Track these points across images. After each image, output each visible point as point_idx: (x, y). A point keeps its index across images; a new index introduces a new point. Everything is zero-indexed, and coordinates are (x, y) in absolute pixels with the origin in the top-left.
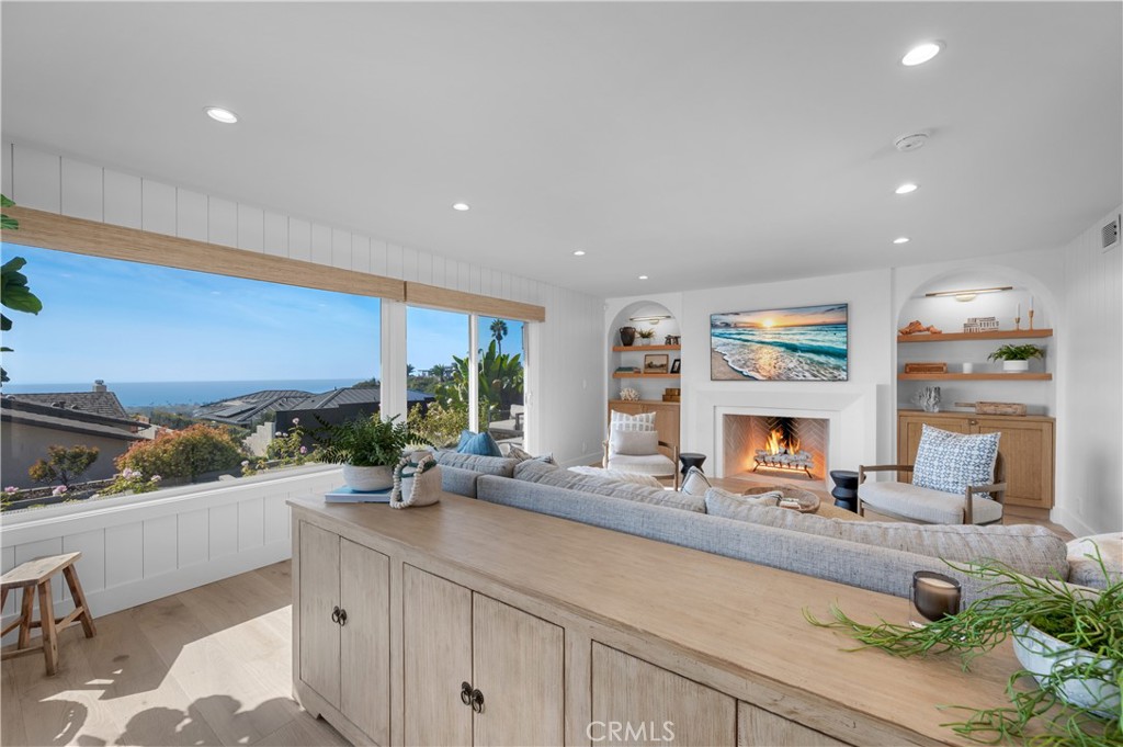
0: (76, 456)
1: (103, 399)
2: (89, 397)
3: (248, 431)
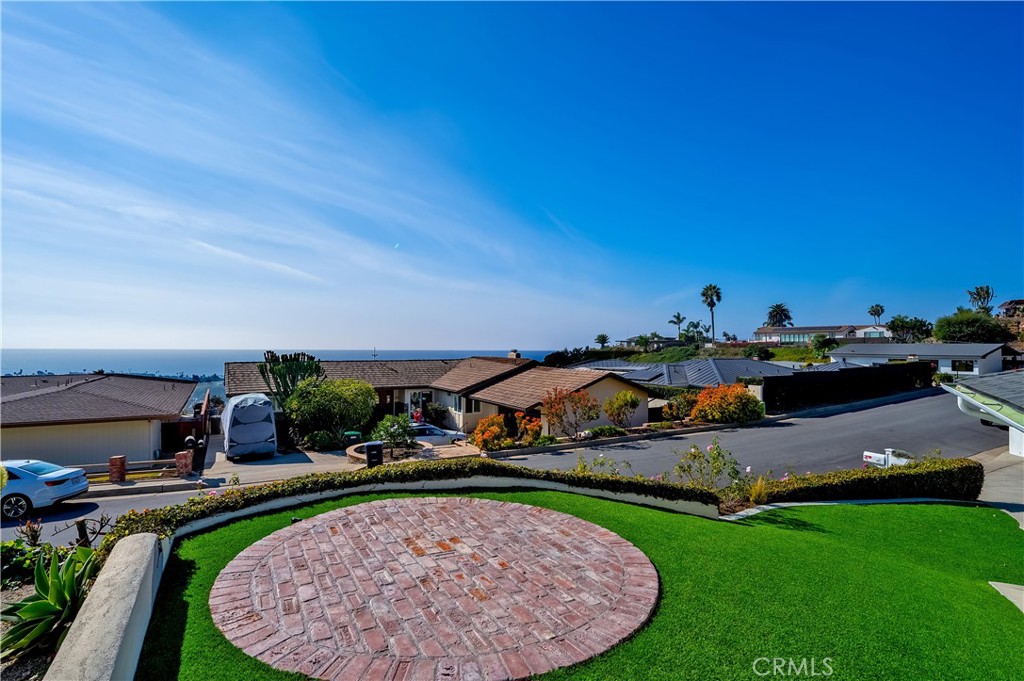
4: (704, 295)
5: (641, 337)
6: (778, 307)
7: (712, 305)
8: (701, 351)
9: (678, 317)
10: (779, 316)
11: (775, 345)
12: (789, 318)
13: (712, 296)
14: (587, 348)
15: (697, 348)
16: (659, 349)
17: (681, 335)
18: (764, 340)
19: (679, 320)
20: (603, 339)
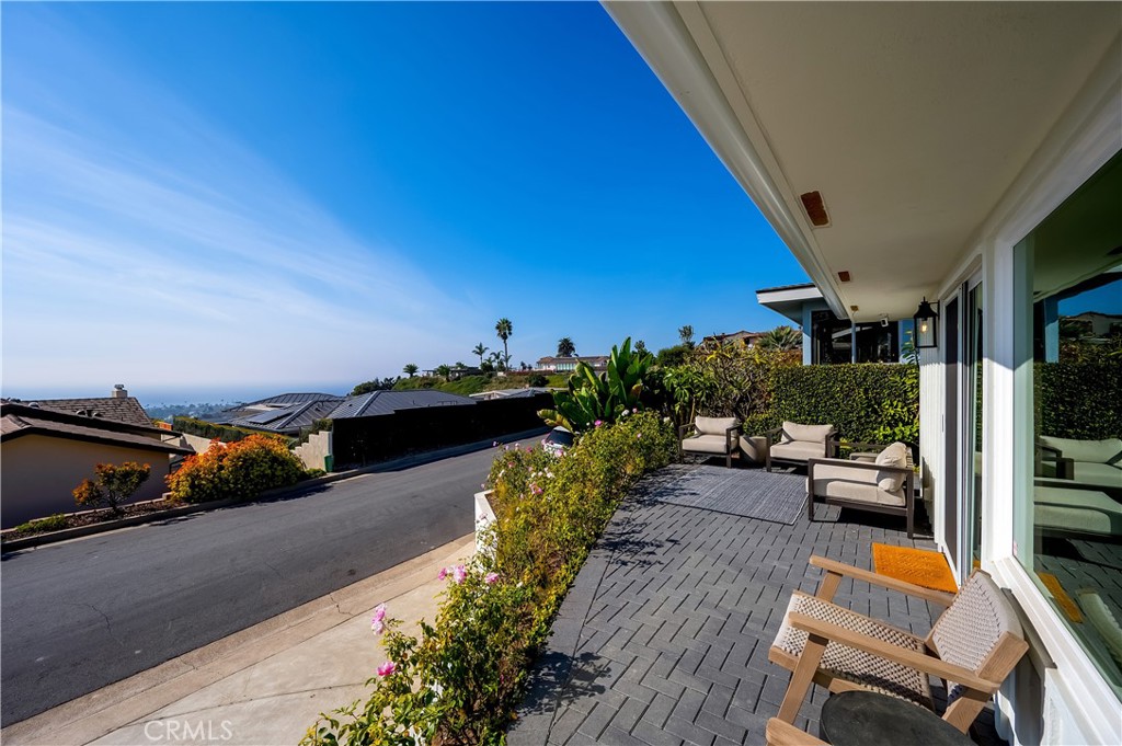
0: (127, 475)
1: (124, 405)
2: (110, 402)
3: (296, 440)
4: (498, 328)
5: (441, 367)
6: (566, 340)
7: (505, 337)
8: (493, 380)
9: (480, 348)
10: (566, 347)
11: (550, 373)
12: (573, 349)
13: (504, 329)
14: (399, 377)
15: (491, 376)
16: (459, 378)
17: (483, 365)
18: (544, 368)
19: (480, 351)
20: (411, 369)
